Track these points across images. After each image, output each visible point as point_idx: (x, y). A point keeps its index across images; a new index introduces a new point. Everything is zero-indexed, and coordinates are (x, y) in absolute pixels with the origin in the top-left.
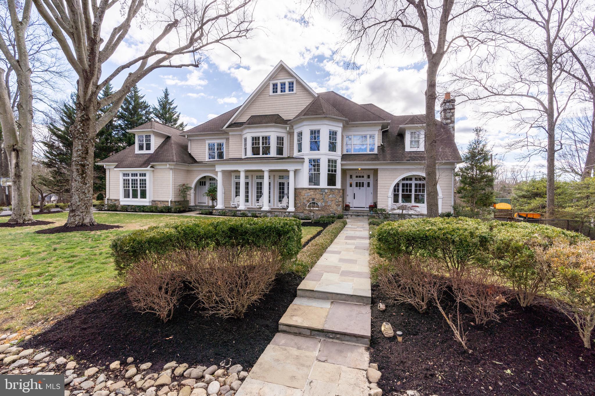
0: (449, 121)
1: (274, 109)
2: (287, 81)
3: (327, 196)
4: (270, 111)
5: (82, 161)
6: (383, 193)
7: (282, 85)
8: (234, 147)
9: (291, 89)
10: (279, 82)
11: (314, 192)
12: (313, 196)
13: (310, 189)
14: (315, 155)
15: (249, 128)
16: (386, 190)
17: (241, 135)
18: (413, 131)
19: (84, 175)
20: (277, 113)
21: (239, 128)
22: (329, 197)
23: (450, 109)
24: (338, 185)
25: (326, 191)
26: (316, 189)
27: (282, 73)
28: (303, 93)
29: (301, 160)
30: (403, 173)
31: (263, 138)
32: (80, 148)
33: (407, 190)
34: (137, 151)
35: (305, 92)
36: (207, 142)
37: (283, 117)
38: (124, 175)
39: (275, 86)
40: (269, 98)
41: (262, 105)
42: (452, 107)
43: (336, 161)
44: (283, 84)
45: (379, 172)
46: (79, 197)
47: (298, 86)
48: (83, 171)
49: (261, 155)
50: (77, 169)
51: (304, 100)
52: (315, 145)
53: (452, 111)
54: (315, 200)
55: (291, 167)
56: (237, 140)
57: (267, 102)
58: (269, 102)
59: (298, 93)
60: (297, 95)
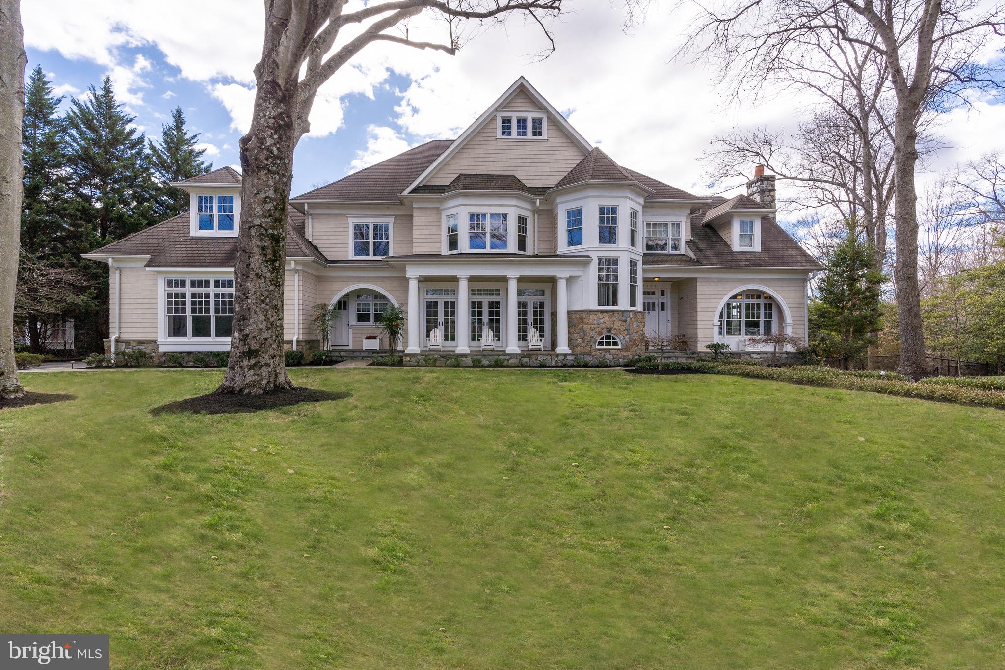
1: (507, 164)
2: (530, 116)
4: (498, 168)
6: (705, 318)
7: (519, 121)
8: (424, 232)
9: (537, 132)
10: (514, 117)
11: (611, 317)
12: (609, 325)
13: (603, 312)
14: (608, 251)
15: (466, 196)
16: (710, 314)
17: (439, 211)
18: (744, 219)
19: (277, 264)
20: (511, 173)
21: (438, 196)
22: (633, 325)
23: (770, 191)
25: (628, 314)
26: (613, 312)
27: (520, 100)
28: (561, 140)
29: (583, 261)
30: (736, 287)
31: (492, 216)
32: (272, 194)
34: (195, 231)
35: (565, 140)
36: (352, 221)
37: (524, 182)
38: (174, 283)
39: (506, 122)
40: (495, 143)
41: (481, 155)
42: (771, 188)
43: (637, 264)
44: (522, 122)
45: (698, 284)
46: (267, 319)
47: (551, 127)
48: (275, 253)
49: (488, 250)
50: (263, 248)
51: (564, 153)
52: (608, 235)
53: (772, 193)
54: (613, 331)
55: (561, 273)
56: (431, 219)
57: (490, 151)
58: (497, 151)
59: (550, 140)
60: (549, 144)
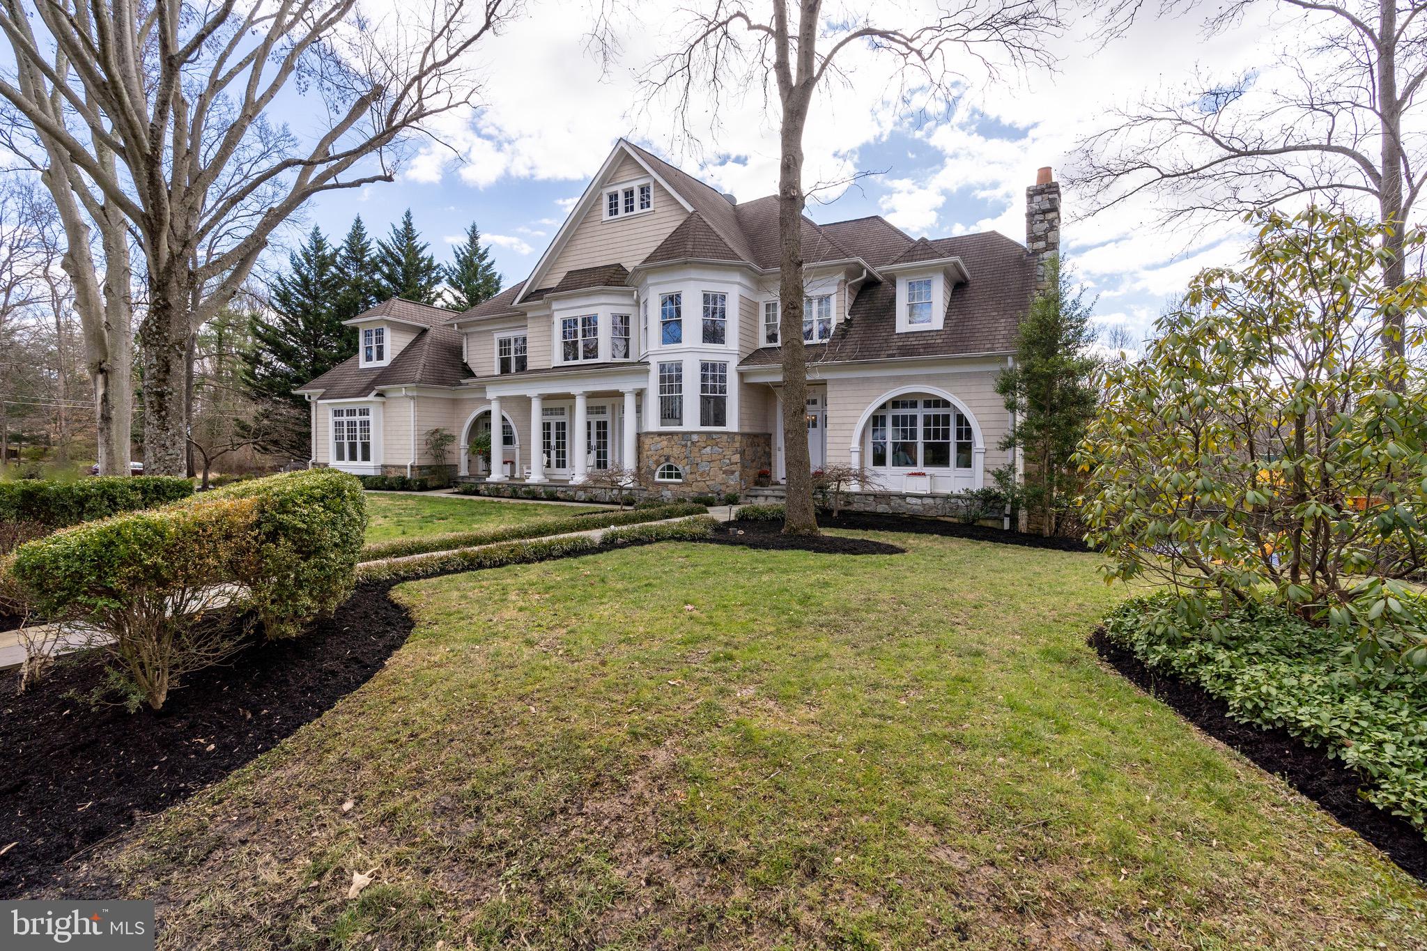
0: (1042, 244)
1: (612, 251)
2: (636, 185)
3: (696, 450)
4: (605, 258)
5: (157, 387)
6: (838, 440)
7: (626, 194)
8: (537, 344)
9: (645, 204)
10: (620, 189)
11: (669, 441)
12: (667, 451)
13: (660, 434)
14: (671, 353)
16: (847, 433)
17: (549, 317)
18: (915, 279)
20: (617, 262)
21: (543, 301)
22: (704, 451)
23: (1044, 212)
24: (733, 423)
25: (695, 438)
26: (672, 434)
27: (627, 167)
28: (670, 208)
29: (643, 368)
31: (584, 320)
33: (937, 431)
34: (363, 364)
35: (673, 207)
36: (498, 336)
37: (629, 270)
38: (338, 413)
39: (614, 197)
40: (601, 227)
41: (589, 245)
42: (1048, 206)
43: (723, 367)
44: (629, 194)
45: (829, 388)
47: (659, 194)
49: (581, 361)
51: (672, 224)
52: (672, 329)
53: (1051, 216)
54: (672, 460)
55: (626, 386)
56: (542, 329)
57: (596, 239)
58: (602, 238)
59: (658, 210)
60: (656, 216)
